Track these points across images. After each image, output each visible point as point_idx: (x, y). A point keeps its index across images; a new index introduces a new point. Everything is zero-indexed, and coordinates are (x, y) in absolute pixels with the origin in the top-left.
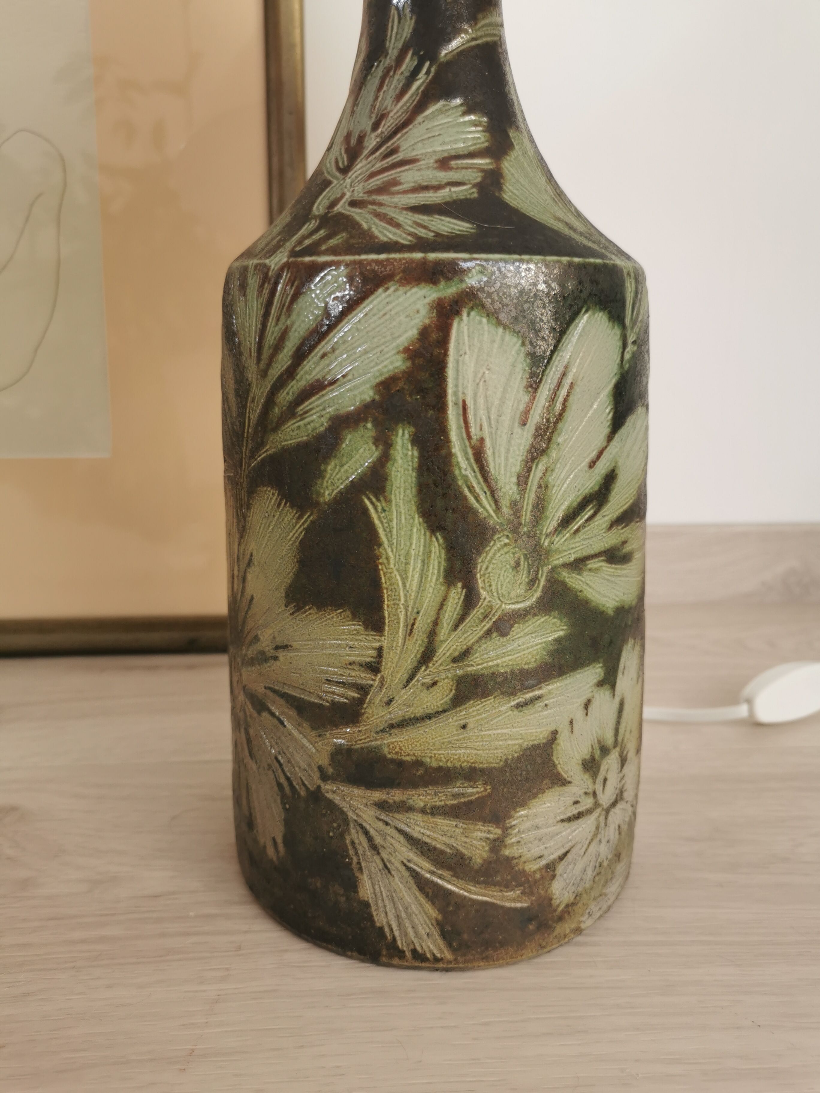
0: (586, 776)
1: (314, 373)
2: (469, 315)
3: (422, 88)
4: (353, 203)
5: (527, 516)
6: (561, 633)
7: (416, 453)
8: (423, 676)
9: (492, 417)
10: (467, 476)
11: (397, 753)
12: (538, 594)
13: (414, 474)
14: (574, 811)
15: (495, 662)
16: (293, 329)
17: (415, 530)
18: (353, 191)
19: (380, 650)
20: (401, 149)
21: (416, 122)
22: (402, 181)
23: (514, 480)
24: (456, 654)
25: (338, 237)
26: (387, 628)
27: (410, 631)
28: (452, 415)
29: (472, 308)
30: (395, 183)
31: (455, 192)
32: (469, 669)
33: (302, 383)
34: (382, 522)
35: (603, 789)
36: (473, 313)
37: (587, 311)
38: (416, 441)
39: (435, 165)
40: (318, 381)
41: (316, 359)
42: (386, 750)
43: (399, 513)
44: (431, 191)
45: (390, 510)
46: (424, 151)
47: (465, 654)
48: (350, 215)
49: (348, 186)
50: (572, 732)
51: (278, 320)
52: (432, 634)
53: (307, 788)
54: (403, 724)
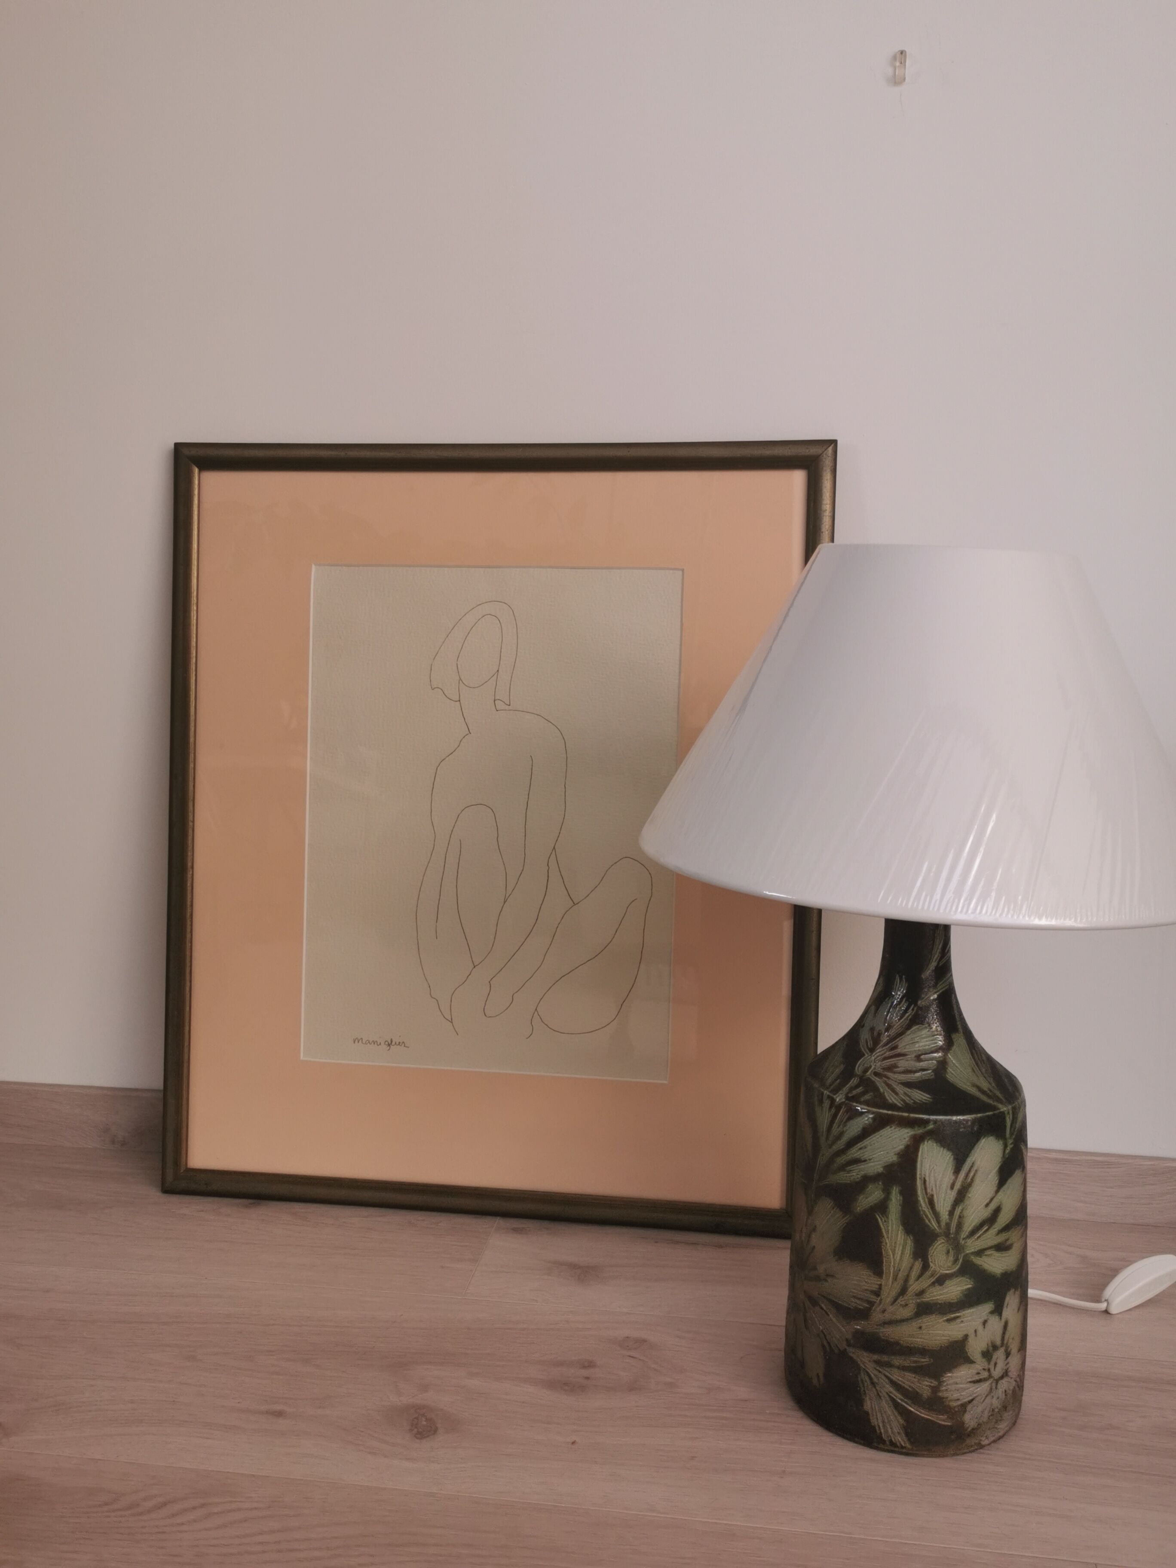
0: (984, 1360)
1: (856, 1155)
2: (928, 1142)
3: (910, 1017)
4: (876, 1074)
5: (953, 1229)
6: (970, 1286)
7: (901, 1198)
8: (901, 1301)
9: (937, 1185)
10: (925, 1211)
11: (886, 1337)
12: (958, 1267)
13: (900, 1207)
14: (977, 1378)
15: (936, 1298)
16: (846, 1133)
17: (900, 1232)
18: (876, 1065)
19: (881, 1285)
20: (899, 1047)
21: (907, 1034)
22: (899, 1066)
23: (947, 1213)
24: (917, 1292)
25: (869, 1095)
26: (884, 1276)
27: (895, 1278)
28: (919, 1183)
29: (929, 1139)
30: (895, 1066)
31: (924, 1075)
32: (924, 1300)
33: (850, 1157)
34: (884, 1227)
35: (995, 1368)
36: (930, 1142)
37: (984, 1138)
38: (901, 1193)
39: (915, 1059)
40: (857, 1159)
41: (857, 1149)
42: (881, 1335)
43: (892, 1224)
44: (912, 1074)
45: (888, 1222)
46: (910, 1050)
47: (921, 1293)
48: (874, 1081)
49: (873, 1061)
50: (976, 1336)
51: (839, 1126)
52: (906, 1280)
53: (839, 1350)
54: (891, 1323)
